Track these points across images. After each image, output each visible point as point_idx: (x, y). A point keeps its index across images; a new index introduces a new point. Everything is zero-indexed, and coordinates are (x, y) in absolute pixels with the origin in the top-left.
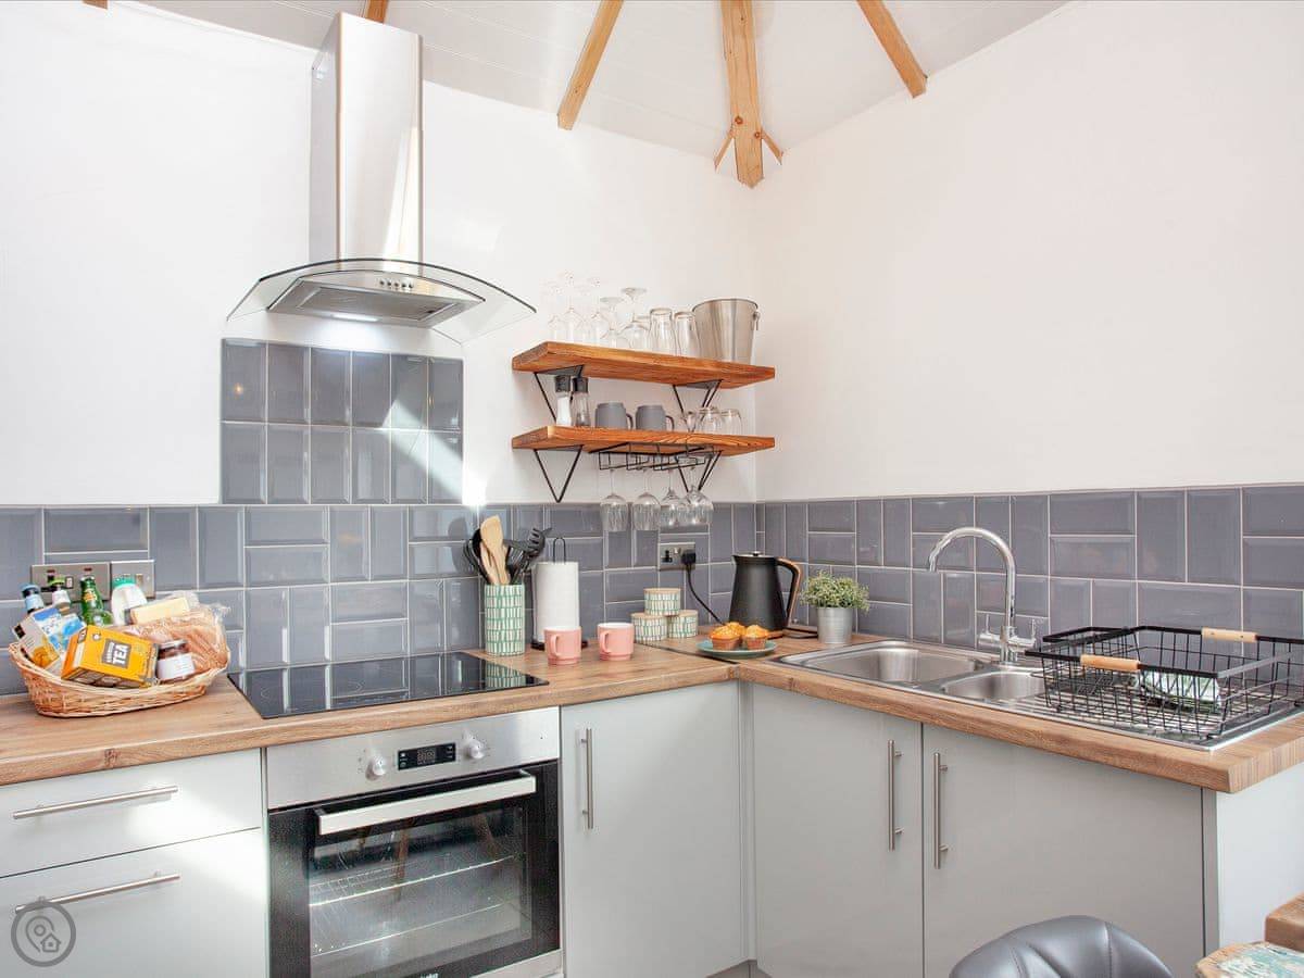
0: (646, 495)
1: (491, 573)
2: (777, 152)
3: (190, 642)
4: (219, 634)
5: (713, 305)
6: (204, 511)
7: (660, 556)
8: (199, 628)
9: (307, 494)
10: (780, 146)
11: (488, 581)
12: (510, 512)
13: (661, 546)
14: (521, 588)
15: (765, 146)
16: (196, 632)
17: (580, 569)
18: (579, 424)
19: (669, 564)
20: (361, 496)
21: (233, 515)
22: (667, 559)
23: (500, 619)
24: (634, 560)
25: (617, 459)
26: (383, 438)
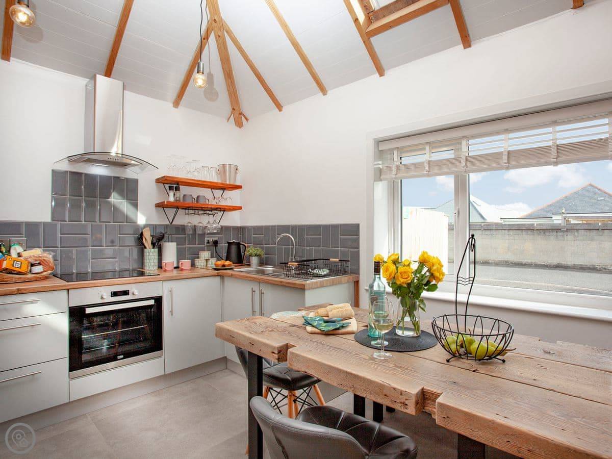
0: (200, 223)
1: (146, 245)
2: (247, 119)
3: (41, 263)
4: (52, 260)
5: (224, 166)
6: (45, 224)
7: (206, 242)
8: (44, 258)
9: (83, 219)
10: (248, 117)
11: (145, 247)
12: (154, 227)
13: (206, 239)
14: (156, 250)
15: (243, 117)
16: (44, 260)
17: (177, 245)
18: (176, 201)
19: (208, 245)
20: (102, 220)
21: (56, 225)
22: (208, 243)
23: (149, 259)
24: (197, 243)
25: (191, 211)
26: (109, 203)
